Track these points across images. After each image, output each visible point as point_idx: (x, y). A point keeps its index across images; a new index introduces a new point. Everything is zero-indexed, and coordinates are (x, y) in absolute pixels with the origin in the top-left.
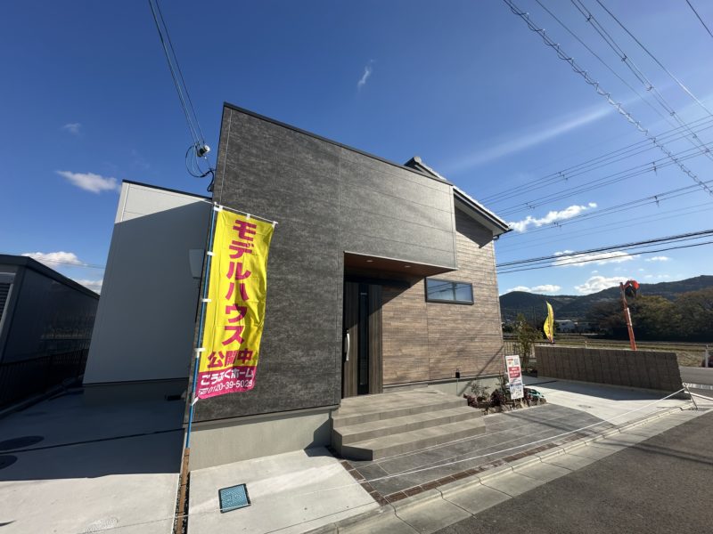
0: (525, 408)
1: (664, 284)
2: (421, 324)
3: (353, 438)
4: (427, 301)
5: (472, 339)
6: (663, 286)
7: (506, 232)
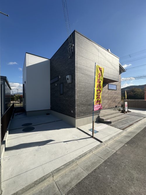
0: (128, 113)
1: (140, 85)
2: (107, 95)
3: (106, 119)
4: (108, 89)
5: (116, 99)
6: (140, 86)
7: (124, 72)
